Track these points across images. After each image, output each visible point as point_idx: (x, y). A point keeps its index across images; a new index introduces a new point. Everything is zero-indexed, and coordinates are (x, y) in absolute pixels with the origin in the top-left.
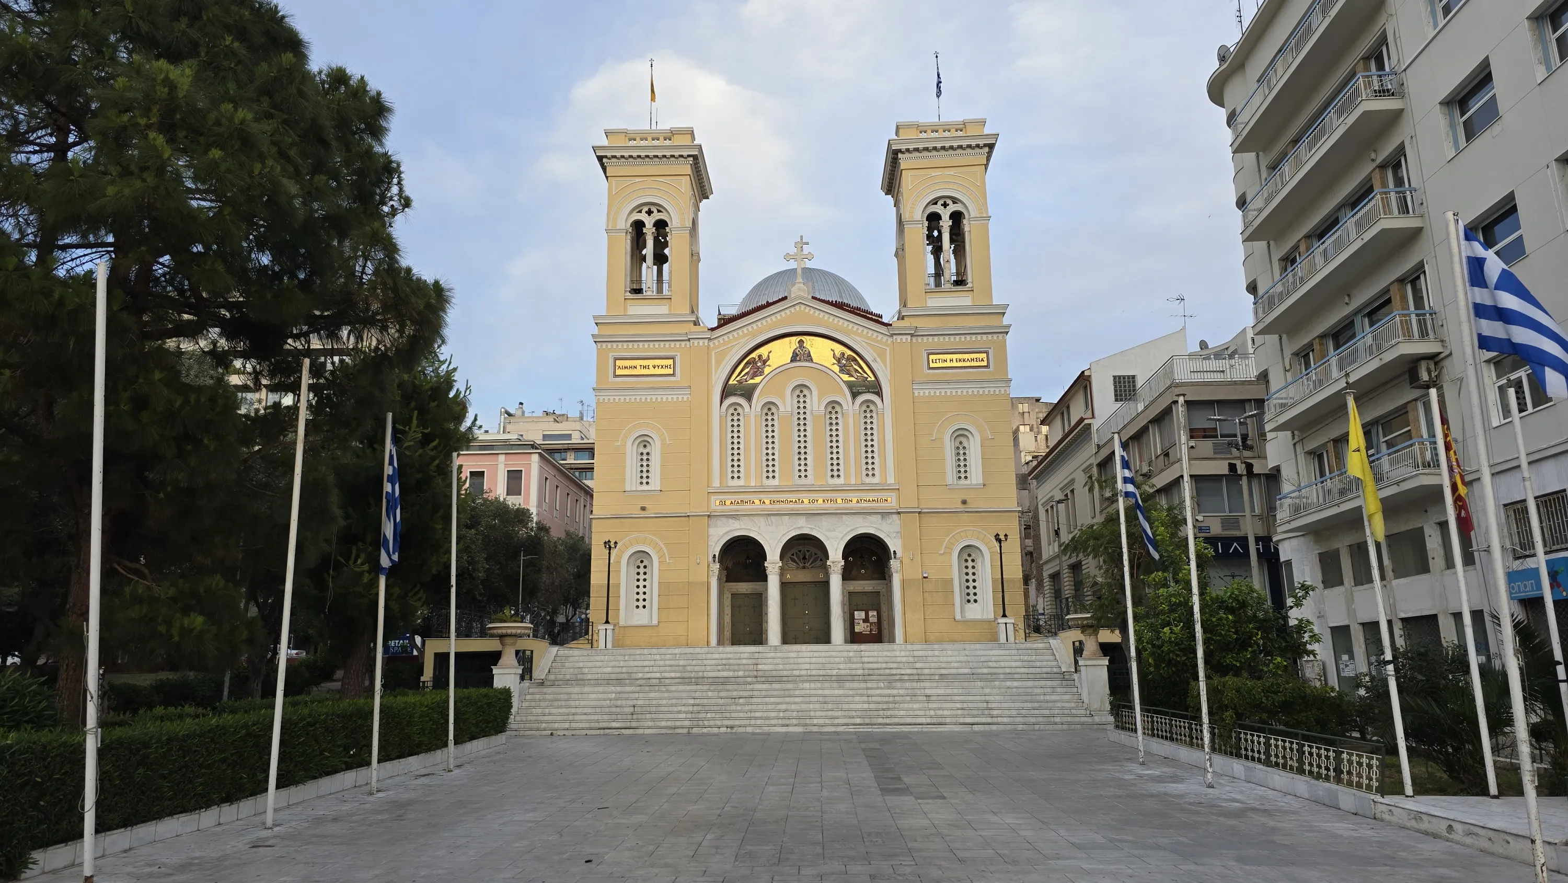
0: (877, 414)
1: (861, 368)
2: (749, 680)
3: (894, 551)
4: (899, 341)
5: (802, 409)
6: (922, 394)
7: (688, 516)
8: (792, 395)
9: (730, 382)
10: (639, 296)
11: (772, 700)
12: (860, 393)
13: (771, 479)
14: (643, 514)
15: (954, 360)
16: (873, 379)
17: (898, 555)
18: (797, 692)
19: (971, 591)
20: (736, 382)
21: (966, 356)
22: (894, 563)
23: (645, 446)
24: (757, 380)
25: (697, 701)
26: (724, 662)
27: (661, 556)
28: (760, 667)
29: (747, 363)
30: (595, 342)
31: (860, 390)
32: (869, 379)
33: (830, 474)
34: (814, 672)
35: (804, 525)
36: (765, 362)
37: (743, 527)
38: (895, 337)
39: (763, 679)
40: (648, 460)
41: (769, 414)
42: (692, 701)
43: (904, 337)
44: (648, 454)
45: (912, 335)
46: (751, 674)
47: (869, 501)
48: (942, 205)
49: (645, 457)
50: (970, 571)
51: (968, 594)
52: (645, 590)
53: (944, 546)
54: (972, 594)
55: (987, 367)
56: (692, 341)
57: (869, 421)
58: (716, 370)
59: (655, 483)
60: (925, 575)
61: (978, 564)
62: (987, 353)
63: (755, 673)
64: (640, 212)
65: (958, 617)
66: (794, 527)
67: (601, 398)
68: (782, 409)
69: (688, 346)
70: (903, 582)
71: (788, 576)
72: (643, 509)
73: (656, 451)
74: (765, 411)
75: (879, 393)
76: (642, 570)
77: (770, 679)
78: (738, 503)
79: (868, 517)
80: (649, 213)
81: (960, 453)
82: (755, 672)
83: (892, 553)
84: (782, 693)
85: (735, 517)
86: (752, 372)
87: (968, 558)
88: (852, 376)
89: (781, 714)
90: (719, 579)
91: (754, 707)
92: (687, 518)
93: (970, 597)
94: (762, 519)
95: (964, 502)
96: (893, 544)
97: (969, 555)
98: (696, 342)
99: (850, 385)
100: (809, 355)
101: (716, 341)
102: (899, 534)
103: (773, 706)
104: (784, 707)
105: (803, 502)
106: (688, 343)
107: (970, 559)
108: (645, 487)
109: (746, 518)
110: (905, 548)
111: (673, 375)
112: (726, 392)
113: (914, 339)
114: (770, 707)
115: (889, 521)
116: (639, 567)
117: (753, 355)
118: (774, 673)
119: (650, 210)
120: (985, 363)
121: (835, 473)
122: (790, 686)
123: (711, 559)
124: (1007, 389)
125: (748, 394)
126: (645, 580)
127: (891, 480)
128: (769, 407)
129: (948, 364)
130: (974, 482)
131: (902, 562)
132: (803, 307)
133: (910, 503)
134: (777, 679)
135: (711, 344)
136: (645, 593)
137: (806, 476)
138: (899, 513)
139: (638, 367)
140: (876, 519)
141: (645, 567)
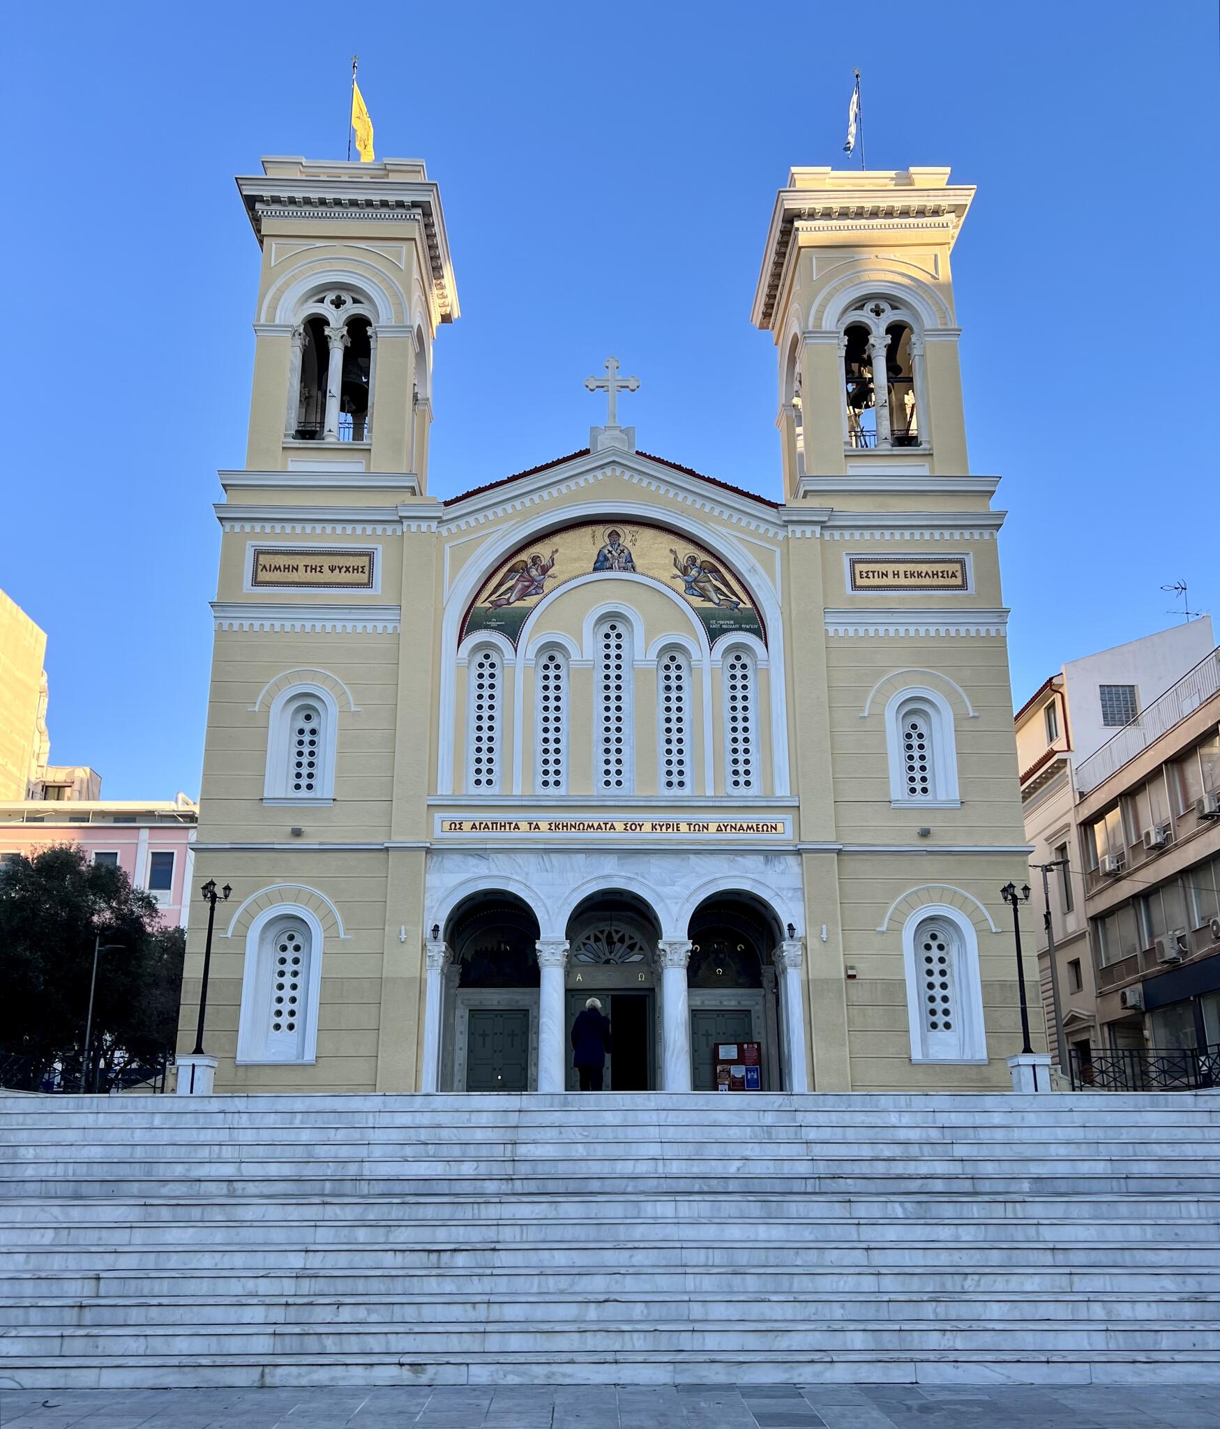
0: (756, 670)
1: (727, 585)
2: (491, 1187)
3: (790, 926)
4: (798, 535)
5: (613, 659)
6: (841, 634)
7: (387, 849)
8: (595, 634)
9: (478, 604)
10: (311, 444)
11: (560, 1259)
12: (723, 631)
13: (551, 787)
14: (298, 843)
15: (902, 574)
16: (749, 605)
17: (799, 932)
18: (639, 1232)
19: (939, 1006)
20: (487, 605)
21: (924, 568)
22: (789, 949)
23: (308, 717)
24: (529, 602)
25: (315, 1261)
26: (424, 1135)
27: (330, 928)
28: (522, 1150)
29: (510, 570)
30: (220, 519)
31: (725, 624)
32: (741, 605)
33: (665, 779)
34: (675, 1168)
35: (613, 872)
36: (545, 570)
37: (495, 873)
38: (790, 528)
39: (532, 1186)
40: (312, 743)
41: (552, 666)
42: (297, 1261)
43: (808, 530)
44: (313, 732)
45: (823, 526)
46: (496, 1169)
47: (741, 828)
48: (872, 311)
49: (307, 738)
50: (936, 967)
51: (933, 1012)
52: (293, 993)
53: (887, 919)
54: (940, 1013)
55: (963, 586)
56: (406, 523)
57: (739, 685)
58: (453, 577)
59: (326, 784)
60: (850, 972)
61: (953, 954)
62: (962, 562)
63: (508, 1168)
64: (322, 301)
65: (917, 1055)
66: (596, 875)
67: (226, 623)
68: (575, 656)
69: (399, 533)
70: (807, 985)
71: (579, 977)
72: (297, 833)
73: (330, 726)
74: (545, 661)
75: (760, 631)
76: (290, 955)
77: (551, 1186)
78: (487, 826)
79: (739, 859)
80: (338, 303)
81: (914, 741)
82: (509, 1166)
83: (786, 928)
84: (592, 1232)
85: (480, 853)
86: (520, 586)
87: (931, 942)
88: (710, 600)
89: (592, 1313)
90: (446, 977)
91: (502, 1285)
92: (382, 855)
93: (937, 1019)
94: (532, 859)
95: (925, 834)
96: (787, 911)
97: (934, 937)
98: (414, 525)
99: (705, 617)
100: (630, 560)
101: (453, 526)
102: (799, 894)
103: (564, 1283)
104: (599, 1284)
105: (612, 827)
106: (398, 527)
107: (934, 944)
108: (304, 793)
109: (499, 856)
110: (811, 920)
111: (369, 584)
112: (470, 623)
113: (827, 534)
114: (551, 1284)
115: (779, 867)
116: (284, 948)
117: (524, 556)
118: (563, 1169)
119: (339, 297)
120: (958, 581)
121: (675, 779)
122: (613, 1211)
123: (428, 933)
124: (1000, 627)
125: (512, 628)
126: (295, 974)
127: (782, 790)
128: (552, 654)
129: (890, 581)
130: (942, 796)
131: (805, 947)
132: (618, 470)
133: (821, 833)
134: (572, 1185)
135: (444, 531)
136: (293, 1000)
137: (619, 783)
138: (798, 852)
139: (302, 569)
140: (753, 863)
141: (297, 948)
